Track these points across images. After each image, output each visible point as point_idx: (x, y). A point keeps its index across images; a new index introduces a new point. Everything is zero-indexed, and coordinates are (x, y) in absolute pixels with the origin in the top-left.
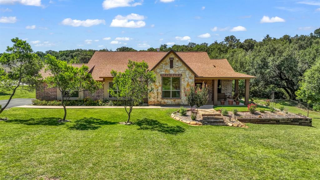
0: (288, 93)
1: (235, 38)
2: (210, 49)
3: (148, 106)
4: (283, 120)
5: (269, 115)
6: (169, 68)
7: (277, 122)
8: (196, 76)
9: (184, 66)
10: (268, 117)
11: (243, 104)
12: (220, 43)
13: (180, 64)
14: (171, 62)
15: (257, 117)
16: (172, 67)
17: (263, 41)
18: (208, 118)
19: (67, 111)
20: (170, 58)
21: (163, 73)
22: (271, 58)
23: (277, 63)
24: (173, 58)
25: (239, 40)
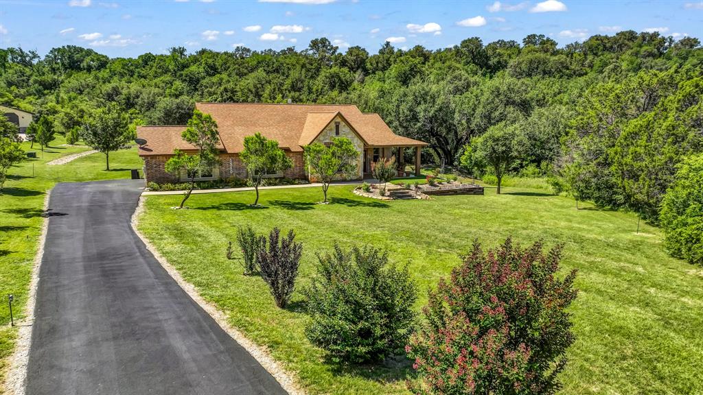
0: (438, 154)
1: (329, 44)
2: (285, 65)
3: (309, 183)
4: (460, 190)
5: (446, 187)
6: (334, 135)
7: (455, 192)
8: (365, 144)
9: (351, 132)
10: (447, 188)
11: (413, 176)
12: (302, 52)
13: (347, 129)
14: (337, 127)
15: (437, 189)
16: (337, 133)
17: (380, 52)
18: (396, 193)
19: (260, 193)
20: (336, 123)
21: (327, 141)
22: (423, 106)
23: (431, 114)
24: (339, 123)
25: (337, 47)
